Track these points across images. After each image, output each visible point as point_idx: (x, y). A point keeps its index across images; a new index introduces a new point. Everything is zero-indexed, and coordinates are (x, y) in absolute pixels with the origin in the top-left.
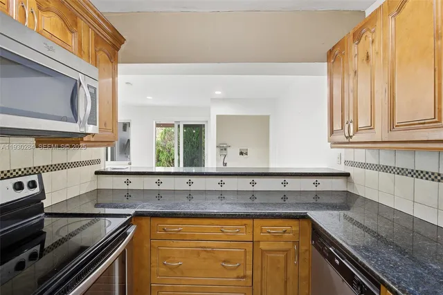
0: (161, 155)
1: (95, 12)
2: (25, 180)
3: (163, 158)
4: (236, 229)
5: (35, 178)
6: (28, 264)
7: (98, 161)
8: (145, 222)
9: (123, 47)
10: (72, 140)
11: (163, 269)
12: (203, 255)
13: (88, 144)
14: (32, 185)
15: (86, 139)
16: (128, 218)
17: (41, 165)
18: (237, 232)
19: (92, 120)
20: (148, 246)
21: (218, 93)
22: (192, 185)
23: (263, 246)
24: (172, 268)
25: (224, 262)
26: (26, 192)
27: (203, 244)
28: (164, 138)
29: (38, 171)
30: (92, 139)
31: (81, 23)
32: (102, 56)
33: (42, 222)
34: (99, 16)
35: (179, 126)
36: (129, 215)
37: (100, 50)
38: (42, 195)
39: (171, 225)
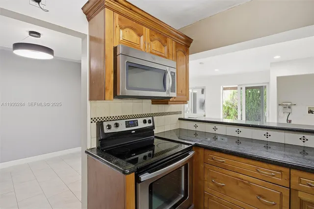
0: (230, 111)
1: (175, 31)
2: (147, 119)
3: (231, 113)
4: (272, 172)
5: (151, 118)
6: (148, 158)
7: (180, 113)
8: (201, 151)
9: (192, 44)
10: (165, 101)
11: (211, 184)
12: (241, 184)
13: (172, 102)
14: (150, 122)
15: (171, 100)
16: (190, 146)
17: (154, 113)
18: (273, 176)
19: (173, 90)
20: (202, 166)
21: (277, 57)
22: (240, 133)
23: (301, 195)
24: (218, 186)
25: (260, 196)
26: (147, 125)
27: (241, 176)
28: (233, 98)
29: (152, 115)
30: (175, 100)
31: (169, 40)
32: (180, 53)
33: (153, 140)
34: (177, 33)
35: (241, 88)
36: (191, 144)
37: (179, 50)
38: (153, 127)
39: (217, 156)
